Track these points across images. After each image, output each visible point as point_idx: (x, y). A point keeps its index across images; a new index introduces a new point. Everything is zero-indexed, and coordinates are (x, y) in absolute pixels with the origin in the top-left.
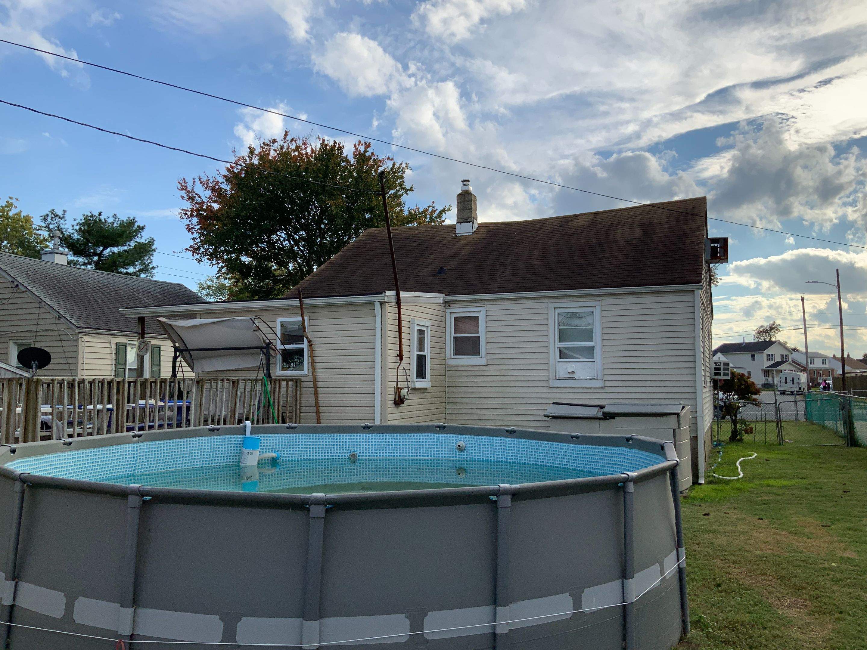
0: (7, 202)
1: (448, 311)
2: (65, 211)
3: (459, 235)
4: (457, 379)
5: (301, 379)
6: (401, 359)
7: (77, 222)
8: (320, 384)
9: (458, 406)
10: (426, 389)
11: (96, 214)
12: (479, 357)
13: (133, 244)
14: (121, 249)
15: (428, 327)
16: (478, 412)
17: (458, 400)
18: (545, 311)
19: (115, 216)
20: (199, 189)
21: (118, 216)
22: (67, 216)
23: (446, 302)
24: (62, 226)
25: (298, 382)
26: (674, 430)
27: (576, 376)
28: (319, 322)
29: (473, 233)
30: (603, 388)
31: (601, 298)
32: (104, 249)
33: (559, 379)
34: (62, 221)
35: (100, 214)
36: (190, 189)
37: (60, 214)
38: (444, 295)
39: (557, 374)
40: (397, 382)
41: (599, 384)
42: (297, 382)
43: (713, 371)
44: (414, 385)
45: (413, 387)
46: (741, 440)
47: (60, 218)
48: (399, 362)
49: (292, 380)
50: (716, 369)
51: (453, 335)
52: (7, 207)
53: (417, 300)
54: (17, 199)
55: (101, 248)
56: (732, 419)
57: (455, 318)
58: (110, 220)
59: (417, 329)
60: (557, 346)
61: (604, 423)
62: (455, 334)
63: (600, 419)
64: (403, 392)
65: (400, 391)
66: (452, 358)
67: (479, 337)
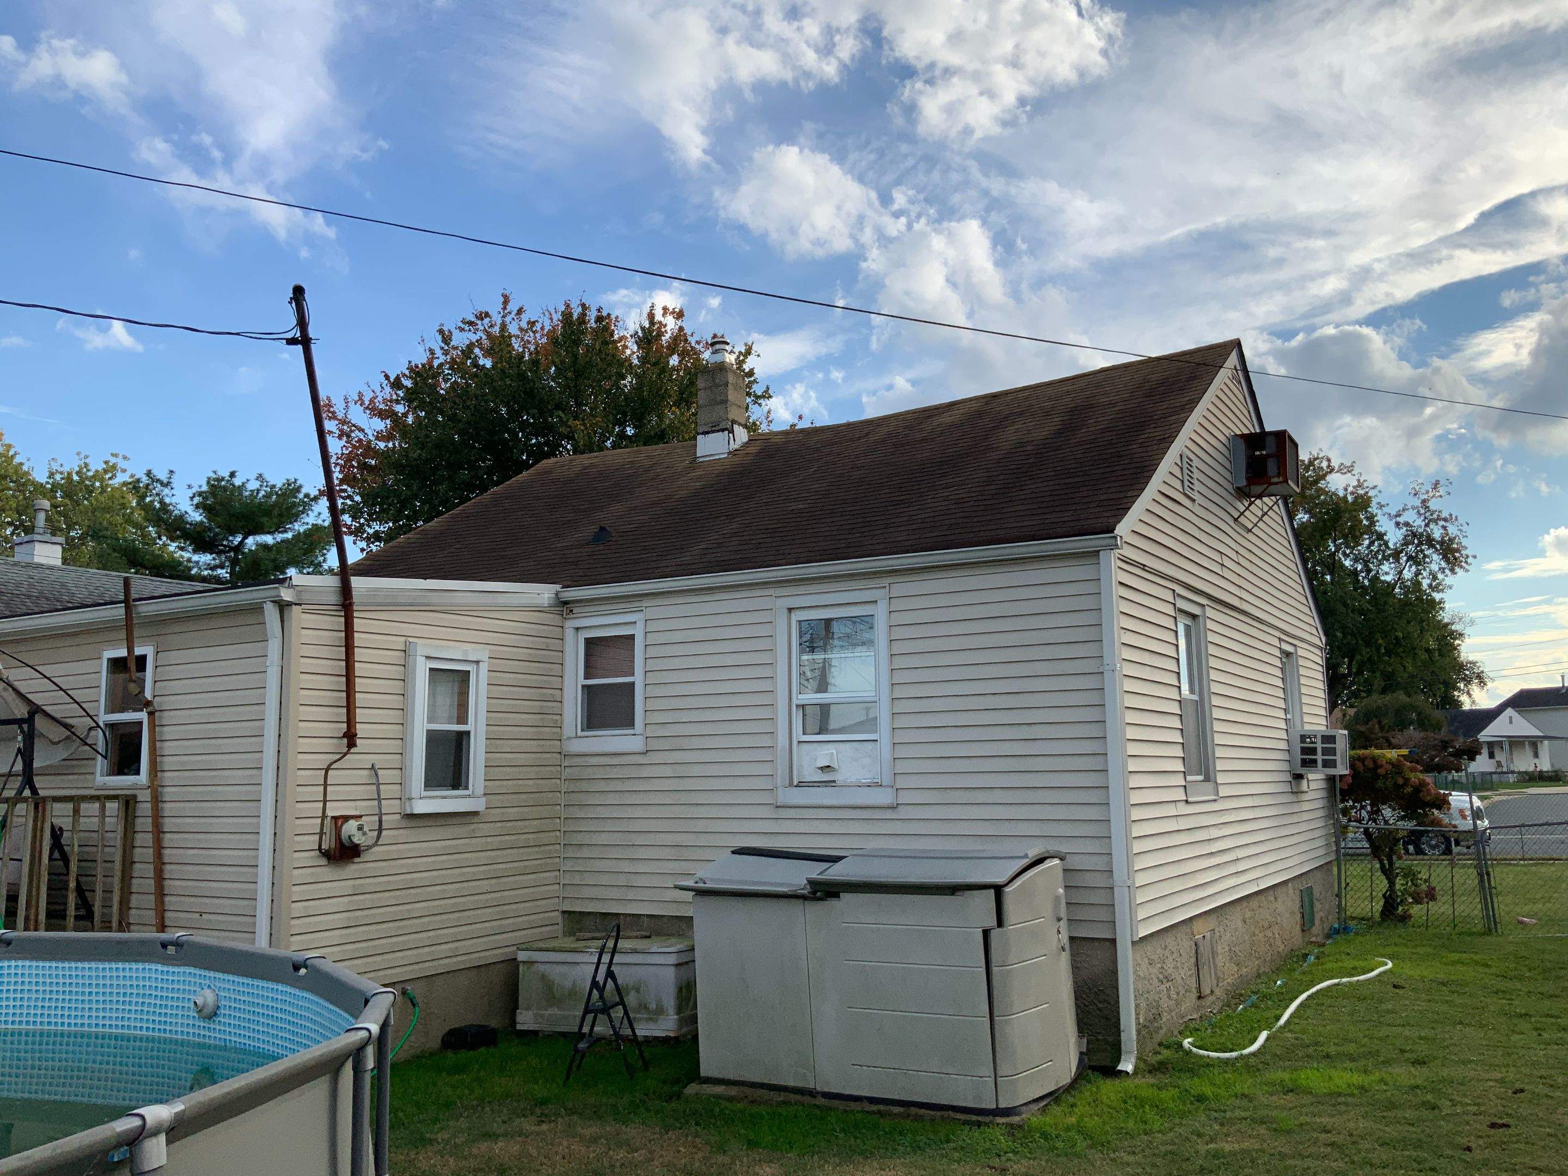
0: (106, 462)
1: (570, 624)
2: (171, 472)
3: (701, 460)
4: (584, 786)
5: (135, 796)
6: (351, 744)
7: (194, 490)
8: (168, 808)
9: (585, 853)
10: (476, 813)
11: (226, 475)
12: (631, 732)
13: (299, 527)
14: (280, 537)
15: (477, 662)
16: (626, 867)
17: (586, 839)
18: (765, 617)
19: (260, 477)
20: (358, 416)
21: (267, 476)
22: (175, 481)
23: (565, 603)
24: (167, 500)
25: (131, 802)
26: (986, 933)
27: (839, 777)
28: (175, 656)
29: (730, 453)
30: (893, 807)
31: (890, 580)
32: (245, 538)
33: (801, 784)
34: (166, 491)
35: (232, 475)
36: (340, 415)
37: (163, 477)
38: (557, 587)
39: (795, 773)
40: (325, 802)
41: (884, 797)
42: (129, 803)
43: (1299, 756)
44: (411, 808)
45: (409, 812)
46: (1405, 918)
47: (162, 484)
48: (345, 750)
49: (115, 797)
50: (1304, 751)
51: (582, 681)
52: (106, 471)
53: (435, 598)
54: (125, 458)
55: (239, 538)
56: (1382, 866)
57: (589, 642)
58: (253, 485)
59: (431, 670)
60: (795, 702)
61: (816, 910)
62: (586, 678)
63: (804, 898)
64: (350, 828)
65: (342, 825)
66: (577, 737)
67: (633, 684)
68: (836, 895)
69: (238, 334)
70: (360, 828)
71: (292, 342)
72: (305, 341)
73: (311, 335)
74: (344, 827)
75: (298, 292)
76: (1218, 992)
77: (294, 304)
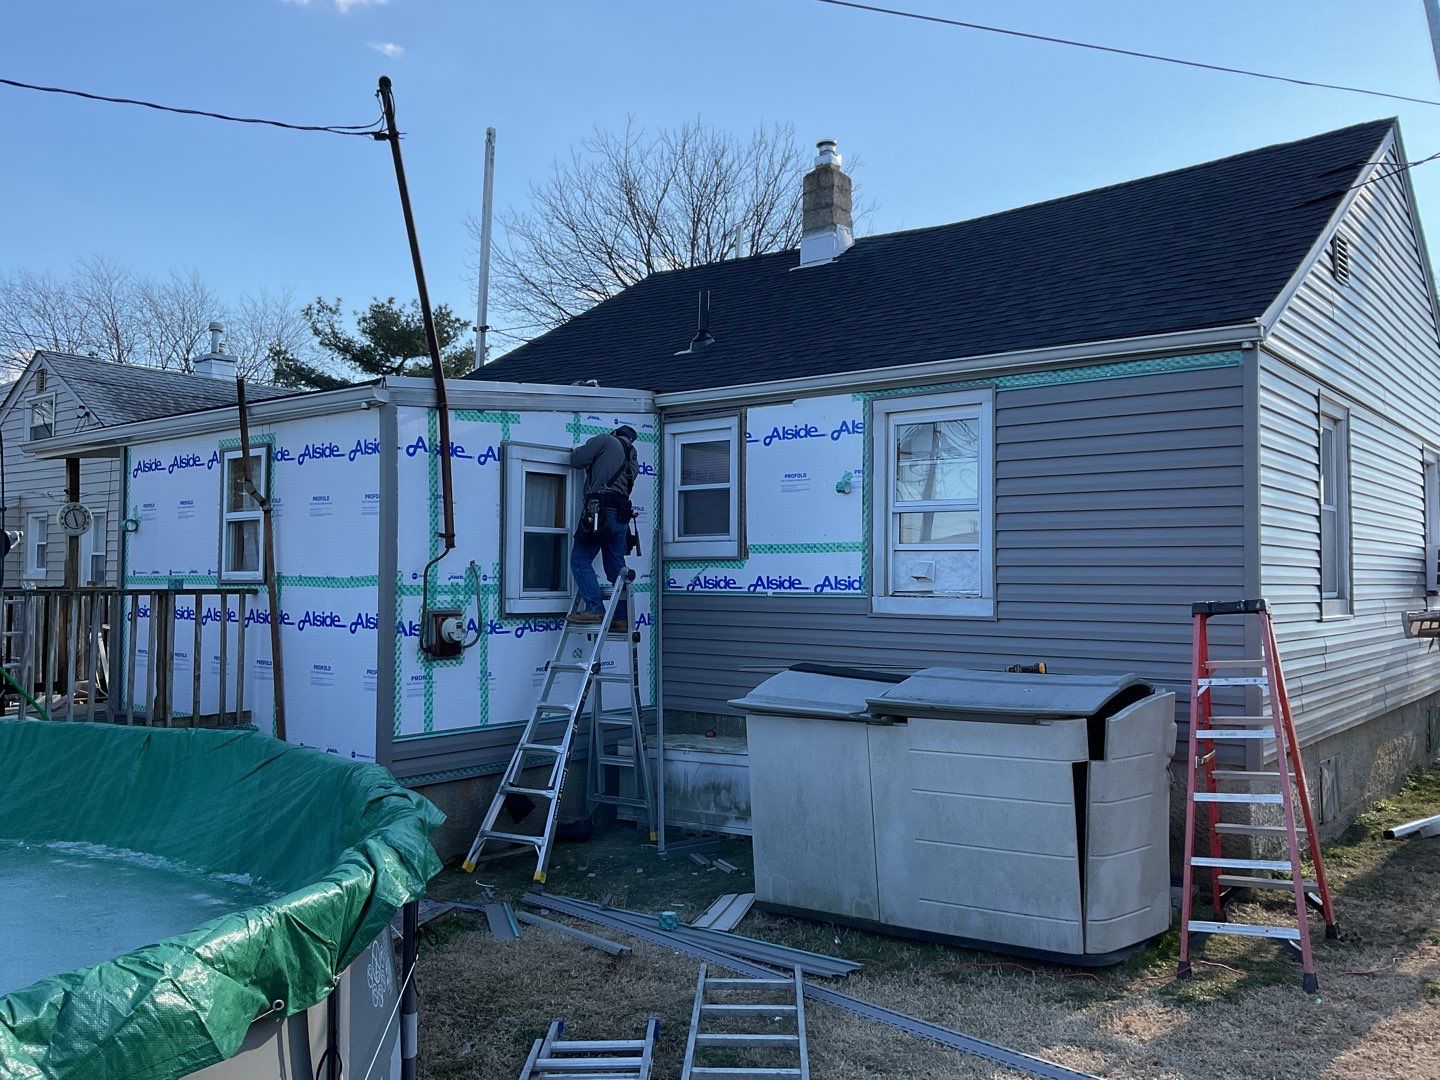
1: (669, 429)
3: (805, 267)
6: (450, 545)
7: (360, 316)
8: (283, 603)
12: (725, 537)
22: (342, 308)
23: (660, 409)
24: (337, 326)
26: (1078, 768)
27: (935, 587)
29: (836, 259)
30: (993, 621)
32: (404, 361)
33: (896, 594)
34: (335, 317)
35: (390, 301)
37: (332, 304)
38: (652, 393)
39: (891, 582)
40: (425, 599)
44: (511, 608)
45: (509, 611)
47: (331, 311)
48: (444, 550)
51: (680, 487)
53: (530, 402)
55: (399, 360)
57: (686, 448)
59: (527, 473)
60: (891, 510)
61: (879, 734)
62: (683, 484)
63: (866, 721)
64: (449, 625)
65: (442, 623)
66: (674, 542)
67: (728, 490)
68: (903, 720)
69: (326, 129)
70: (459, 626)
71: (379, 136)
72: (393, 136)
73: (398, 129)
74: (445, 624)
75: (385, 83)
76: (1340, 817)
77: (381, 96)
